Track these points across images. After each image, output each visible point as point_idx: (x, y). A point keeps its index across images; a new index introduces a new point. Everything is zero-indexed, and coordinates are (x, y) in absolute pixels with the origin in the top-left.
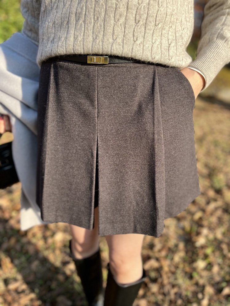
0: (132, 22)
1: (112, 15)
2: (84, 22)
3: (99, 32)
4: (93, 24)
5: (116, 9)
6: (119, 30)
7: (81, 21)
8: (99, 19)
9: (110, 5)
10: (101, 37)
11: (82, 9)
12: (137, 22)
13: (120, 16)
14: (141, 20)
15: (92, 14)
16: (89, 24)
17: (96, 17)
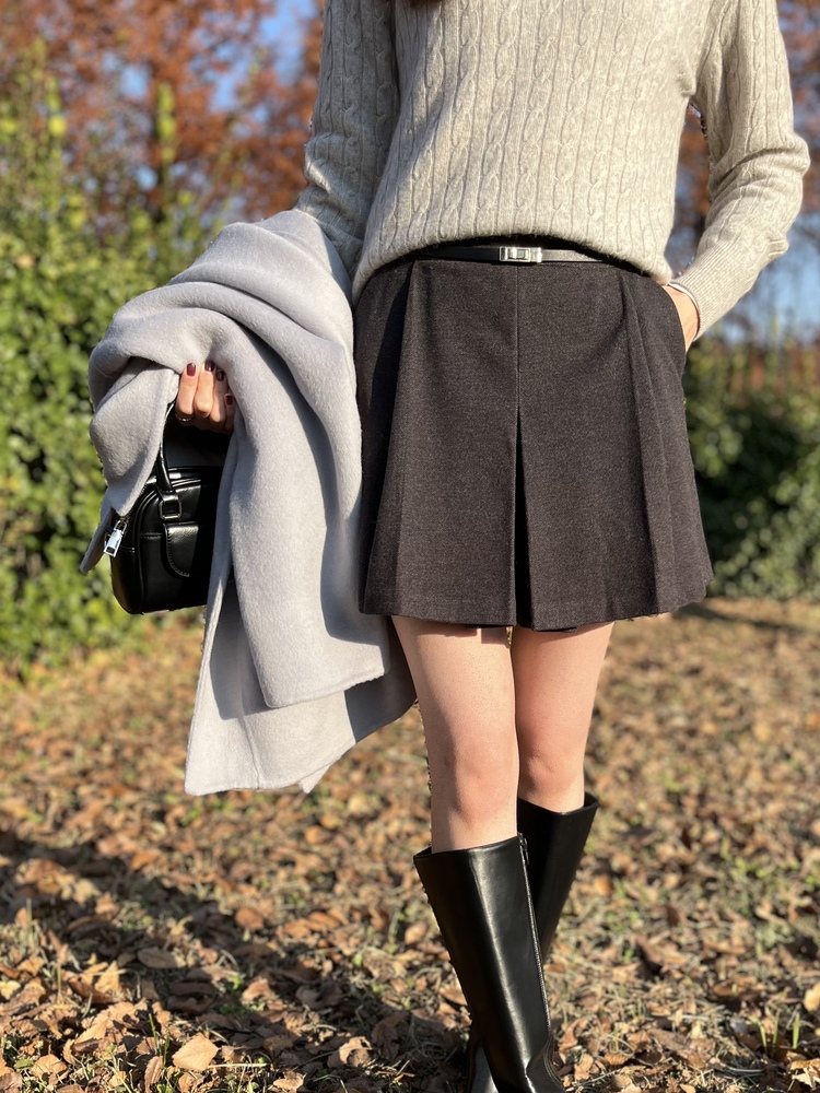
0: (584, 180)
1: (552, 166)
2: (501, 176)
3: (529, 193)
4: (516, 181)
5: (559, 155)
6: (564, 192)
7: (494, 174)
8: (529, 171)
9: (548, 148)
10: (533, 201)
11: (496, 153)
12: (593, 181)
13: (566, 168)
14: (600, 178)
15: (515, 162)
16: (509, 181)
17: (522, 169)
